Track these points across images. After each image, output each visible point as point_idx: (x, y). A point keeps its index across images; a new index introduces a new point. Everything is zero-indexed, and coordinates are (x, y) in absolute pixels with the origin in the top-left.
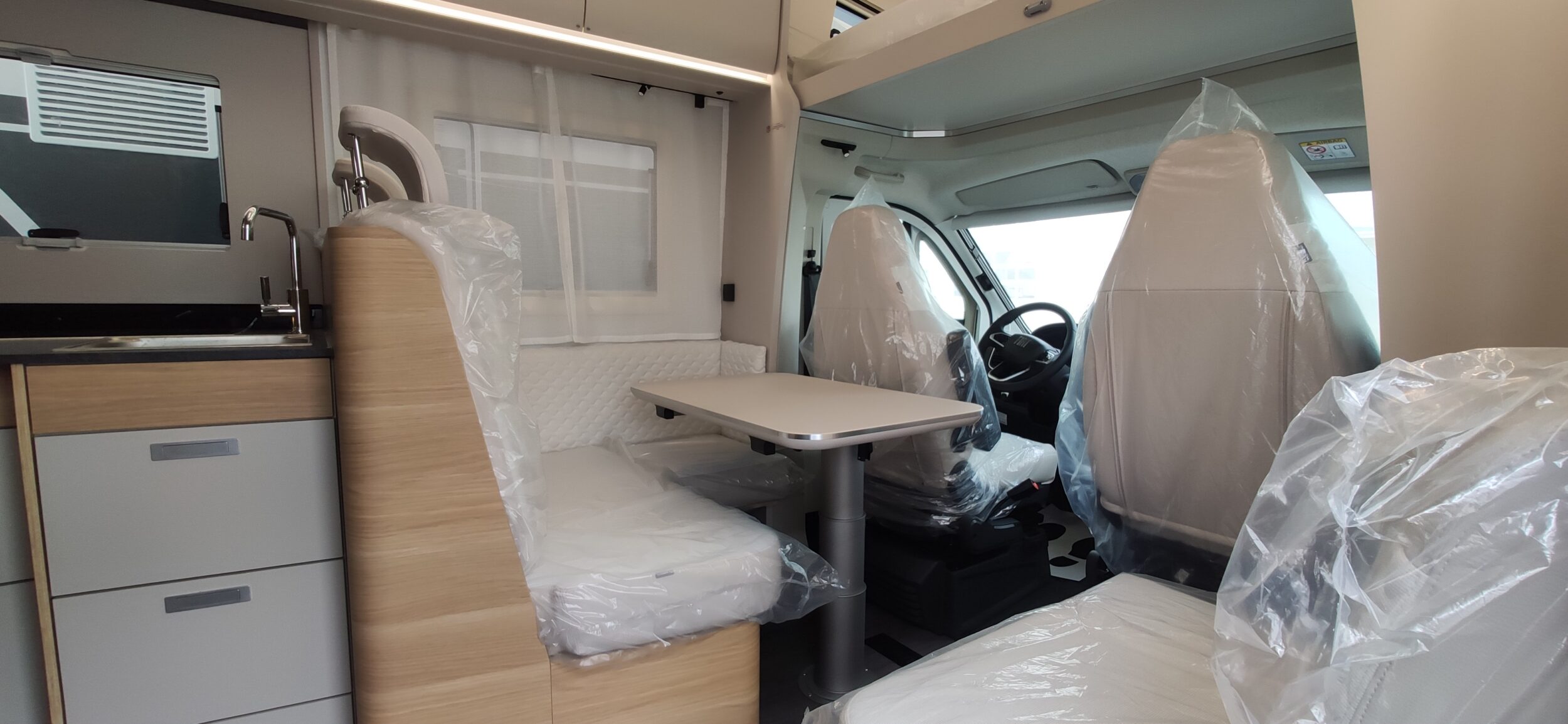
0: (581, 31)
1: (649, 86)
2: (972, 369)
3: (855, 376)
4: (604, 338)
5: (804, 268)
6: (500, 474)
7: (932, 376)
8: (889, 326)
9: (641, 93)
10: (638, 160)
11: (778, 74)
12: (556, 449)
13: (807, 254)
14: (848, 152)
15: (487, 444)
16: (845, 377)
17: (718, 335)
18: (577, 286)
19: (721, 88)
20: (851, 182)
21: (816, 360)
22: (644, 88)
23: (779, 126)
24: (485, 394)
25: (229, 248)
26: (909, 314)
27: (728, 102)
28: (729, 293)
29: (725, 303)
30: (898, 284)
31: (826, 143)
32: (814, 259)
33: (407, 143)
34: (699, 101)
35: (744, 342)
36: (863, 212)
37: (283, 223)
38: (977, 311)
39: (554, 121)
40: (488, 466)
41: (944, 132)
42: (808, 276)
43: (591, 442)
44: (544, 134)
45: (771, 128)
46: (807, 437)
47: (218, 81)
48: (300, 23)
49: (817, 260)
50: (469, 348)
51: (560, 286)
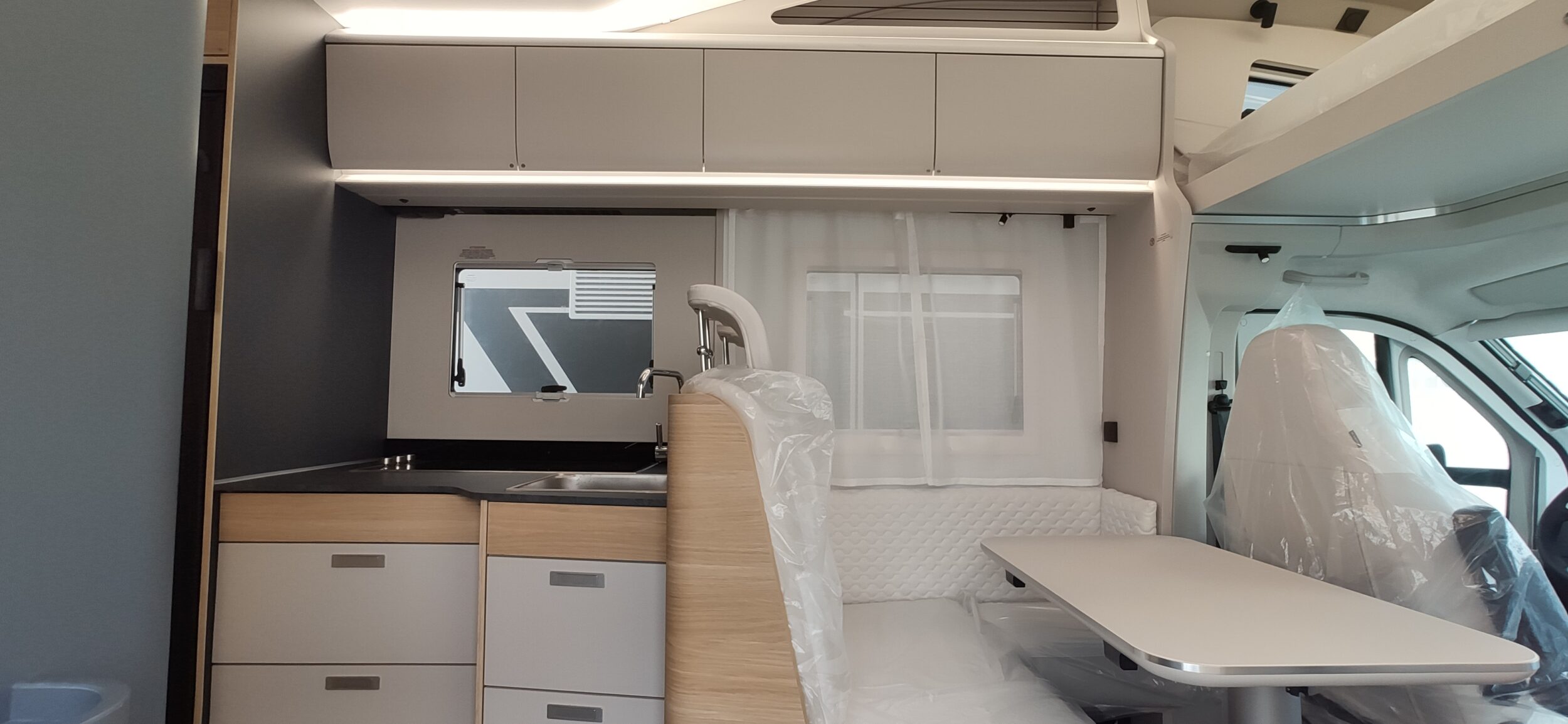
0: (931, 174)
1: (1010, 215)
2: (1514, 575)
3: (1287, 556)
4: (963, 481)
5: (1210, 404)
6: (798, 647)
7: (1425, 575)
8: (1337, 494)
9: (1002, 223)
10: (1002, 287)
11: (1162, 178)
12: (908, 597)
13: (1215, 385)
14: (1267, 257)
15: (788, 613)
16: (1269, 557)
17: (1098, 481)
18: (933, 425)
19: (1091, 205)
20: (1276, 291)
21: (1234, 525)
22: (1004, 219)
23: (1165, 237)
24: (786, 560)
25: (652, 396)
26: (1375, 477)
27: (1105, 217)
28: (1111, 432)
29: (1107, 443)
30: (1352, 434)
31: (1231, 249)
32: (1225, 392)
33: (734, 313)
34: (1069, 221)
35: (1129, 494)
36: (1292, 335)
37: (675, 379)
38: (1538, 459)
39: (914, 263)
40: (787, 638)
41: (1434, 209)
42: (1216, 413)
43: (945, 594)
44: (903, 275)
45: (1156, 240)
46: (1177, 666)
47: (655, 266)
48: (711, 212)
49: (1230, 392)
50: (775, 511)
51: (916, 425)
